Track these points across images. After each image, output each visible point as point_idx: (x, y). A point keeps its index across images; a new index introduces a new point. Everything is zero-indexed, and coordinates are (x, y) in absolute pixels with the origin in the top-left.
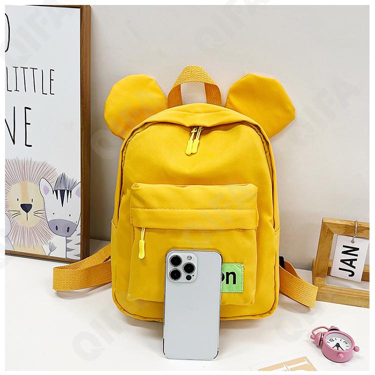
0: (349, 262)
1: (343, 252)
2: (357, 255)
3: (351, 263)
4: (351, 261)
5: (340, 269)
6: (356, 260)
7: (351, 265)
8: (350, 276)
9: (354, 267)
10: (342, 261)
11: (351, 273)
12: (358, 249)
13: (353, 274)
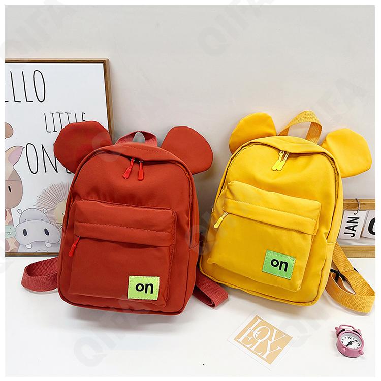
0: (351, 228)
1: (347, 222)
2: (357, 223)
3: (353, 228)
4: (353, 227)
5: (345, 233)
6: (357, 226)
7: (353, 230)
8: (352, 237)
9: (355, 231)
10: (347, 228)
11: (352, 235)
12: (358, 218)
13: (354, 235)
